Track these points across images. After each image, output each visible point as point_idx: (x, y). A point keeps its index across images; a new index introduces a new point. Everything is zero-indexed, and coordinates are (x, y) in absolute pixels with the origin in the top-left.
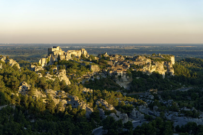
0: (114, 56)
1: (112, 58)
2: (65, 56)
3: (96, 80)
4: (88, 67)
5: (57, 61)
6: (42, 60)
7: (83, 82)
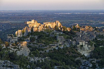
0: (84, 27)
1: (82, 29)
2: (38, 28)
3: (59, 49)
4: (55, 38)
5: (31, 32)
6: (18, 31)
7: (47, 51)
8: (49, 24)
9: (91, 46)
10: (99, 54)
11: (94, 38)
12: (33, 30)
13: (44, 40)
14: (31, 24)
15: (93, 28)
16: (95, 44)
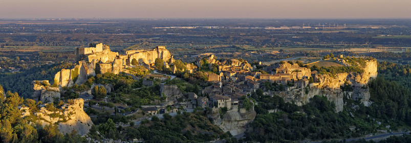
0: (229, 62)
1: (225, 68)
2: (112, 65)
3: (167, 117)
4: (157, 89)
5: (94, 74)
6: (61, 73)
7: (137, 123)
8: (141, 55)
9: (248, 109)
10: (267, 131)
11: (255, 91)
12: (100, 68)
13: (128, 95)
14: (95, 55)
15: (252, 65)
16: (256, 104)
